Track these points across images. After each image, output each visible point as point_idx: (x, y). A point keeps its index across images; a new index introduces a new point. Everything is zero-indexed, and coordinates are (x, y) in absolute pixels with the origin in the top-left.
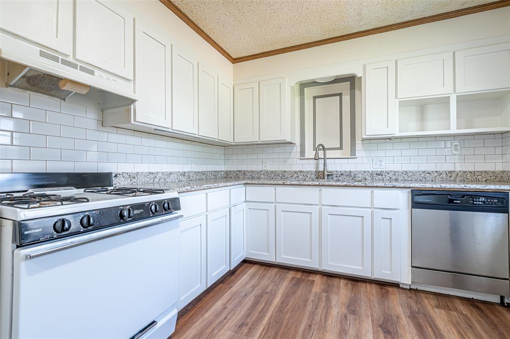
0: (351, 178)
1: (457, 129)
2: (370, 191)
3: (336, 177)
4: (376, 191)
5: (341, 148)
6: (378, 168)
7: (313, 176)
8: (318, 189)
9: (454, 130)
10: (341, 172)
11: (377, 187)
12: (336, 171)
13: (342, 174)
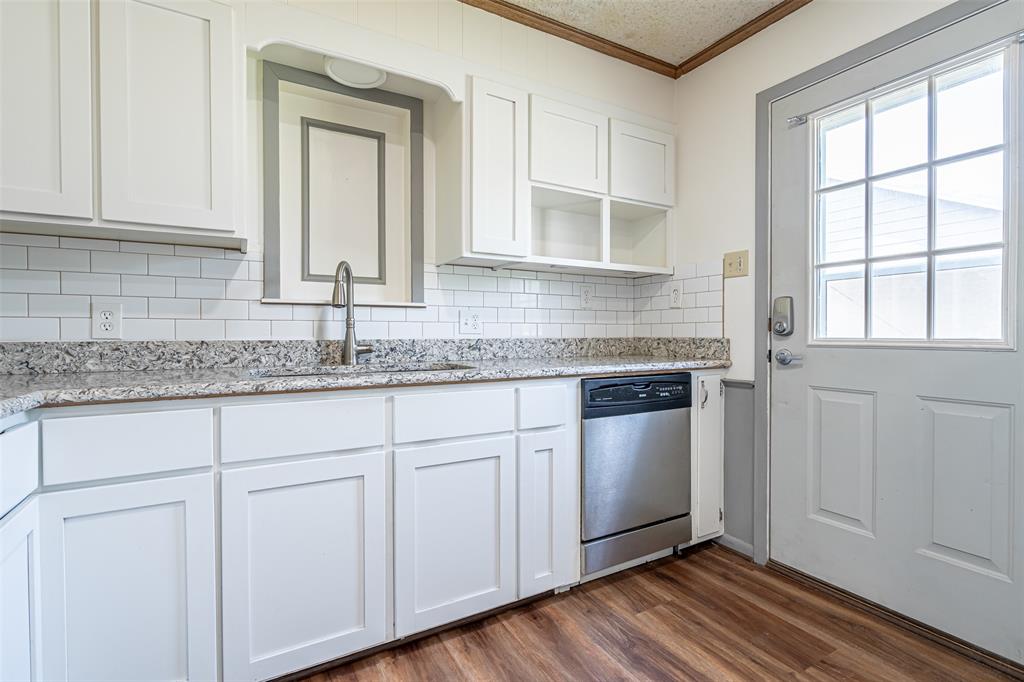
0: (414, 358)
1: (611, 262)
2: (513, 390)
3: (378, 356)
4: (523, 387)
5: (381, 279)
6: (470, 334)
7: (310, 356)
8: (380, 397)
9: (606, 264)
10: (389, 342)
11: (529, 378)
12: (378, 341)
13: (392, 350)
